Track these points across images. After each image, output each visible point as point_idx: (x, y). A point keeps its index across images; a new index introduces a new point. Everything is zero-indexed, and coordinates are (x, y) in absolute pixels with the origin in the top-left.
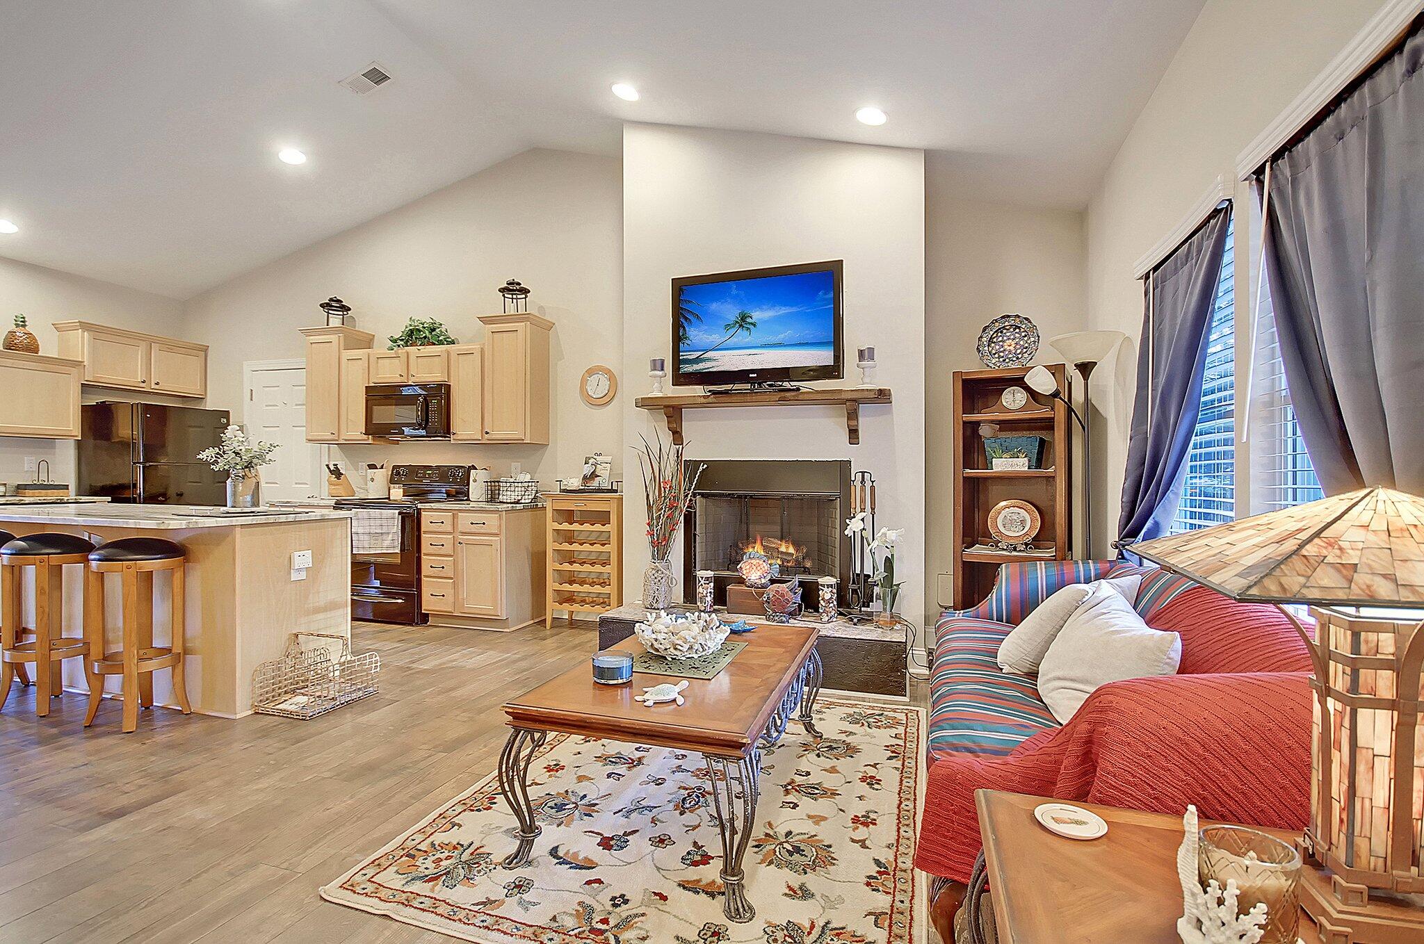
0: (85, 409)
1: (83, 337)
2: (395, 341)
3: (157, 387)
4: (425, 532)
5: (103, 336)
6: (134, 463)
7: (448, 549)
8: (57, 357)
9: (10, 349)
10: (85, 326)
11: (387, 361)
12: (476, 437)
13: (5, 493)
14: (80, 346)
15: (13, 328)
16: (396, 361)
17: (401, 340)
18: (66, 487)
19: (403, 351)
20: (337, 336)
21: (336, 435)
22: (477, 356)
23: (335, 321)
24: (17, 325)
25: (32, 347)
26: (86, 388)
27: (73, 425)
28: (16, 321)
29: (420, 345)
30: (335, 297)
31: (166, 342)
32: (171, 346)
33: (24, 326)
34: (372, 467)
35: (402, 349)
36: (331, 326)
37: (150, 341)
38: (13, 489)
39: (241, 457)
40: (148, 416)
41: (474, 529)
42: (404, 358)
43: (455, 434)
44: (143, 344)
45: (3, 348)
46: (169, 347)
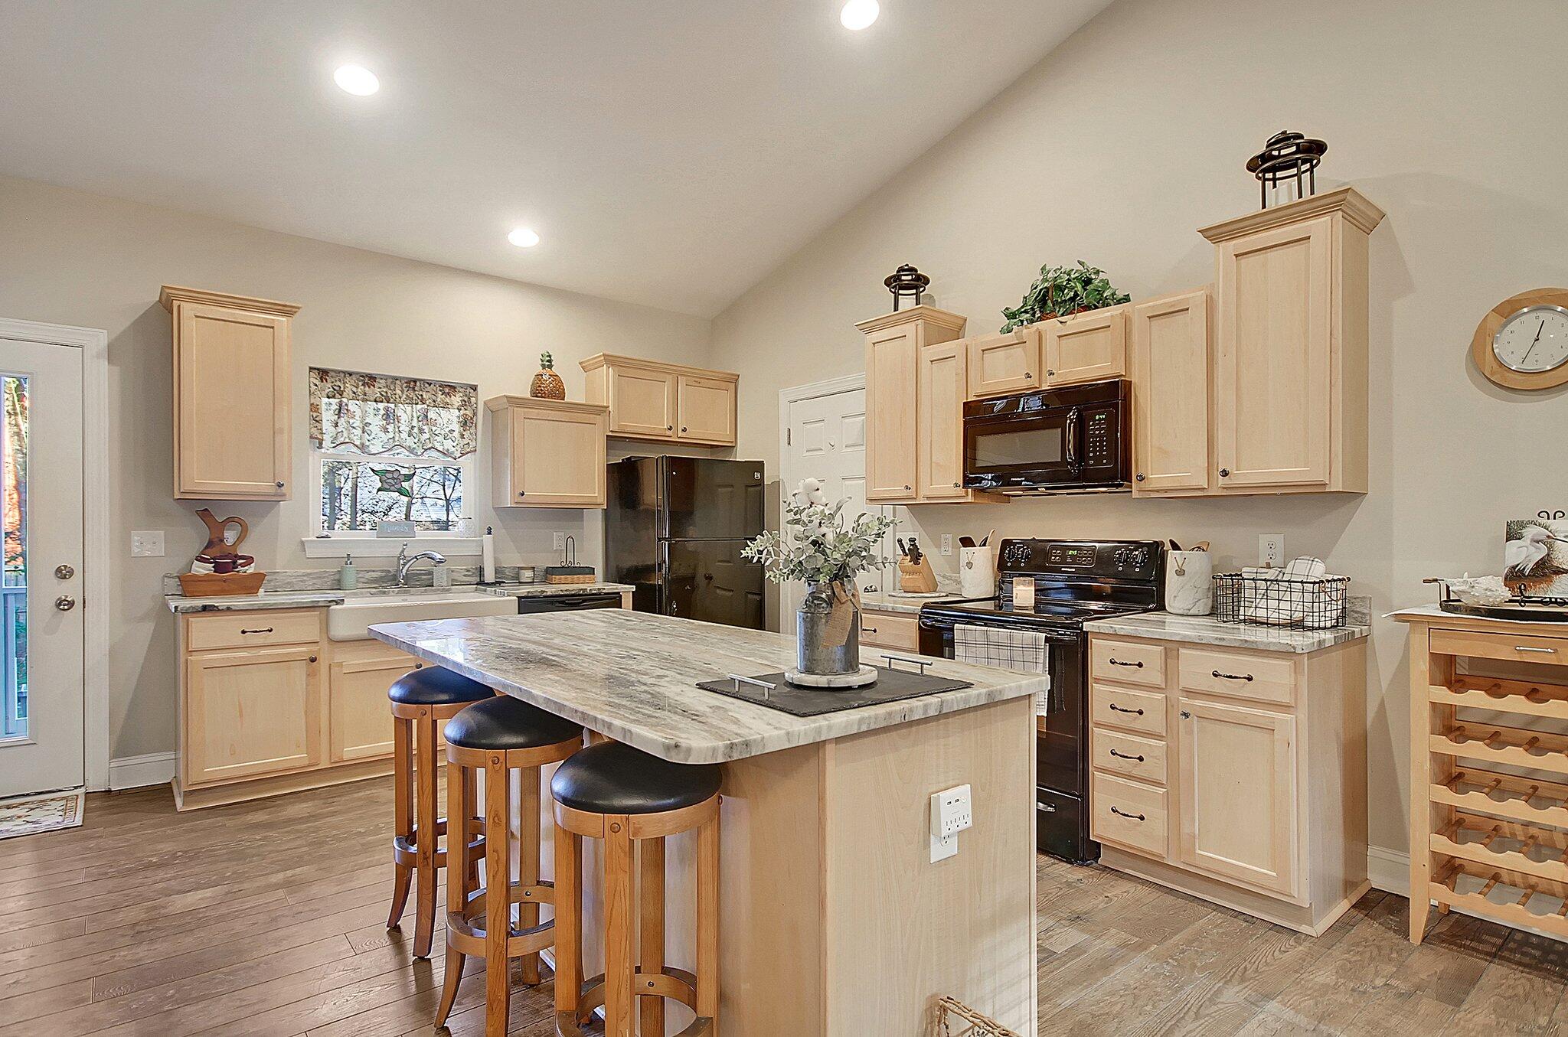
0: (611, 468)
1: (608, 374)
2: (1011, 316)
3: (684, 434)
4: (1097, 680)
5: (631, 372)
6: (659, 540)
7: (1154, 720)
8: (584, 402)
9: (537, 397)
10: (610, 360)
11: (1001, 353)
12: (1194, 483)
13: (533, 579)
14: (603, 388)
15: (540, 370)
16: (1018, 350)
17: (1026, 312)
18: (591, 571)
19: (1029, 331)
20: (913, 324)
21: (913, 489)
22: (1198, 315)
23: (907, 302)
24: (543, 366)
25: (558, 393)
26: (613, 441)
27: (595, 489)
28: (542, 361)
29: (1062, 315)
30: (907, 265)
31: (695, 373)
32: (699, 379)
33: (550, 367)
34: (967, 542)
35: (1026, 327)
36: (901, 309)
37: (677, 373)
38: (542, 573)
39: (823, 553)
40: (674, 473)
41: (1220, 686)
42: (1032, 345)
43: (1144, 479)
44: (669, 379)
45: (529, 396)
46: (696, 380)
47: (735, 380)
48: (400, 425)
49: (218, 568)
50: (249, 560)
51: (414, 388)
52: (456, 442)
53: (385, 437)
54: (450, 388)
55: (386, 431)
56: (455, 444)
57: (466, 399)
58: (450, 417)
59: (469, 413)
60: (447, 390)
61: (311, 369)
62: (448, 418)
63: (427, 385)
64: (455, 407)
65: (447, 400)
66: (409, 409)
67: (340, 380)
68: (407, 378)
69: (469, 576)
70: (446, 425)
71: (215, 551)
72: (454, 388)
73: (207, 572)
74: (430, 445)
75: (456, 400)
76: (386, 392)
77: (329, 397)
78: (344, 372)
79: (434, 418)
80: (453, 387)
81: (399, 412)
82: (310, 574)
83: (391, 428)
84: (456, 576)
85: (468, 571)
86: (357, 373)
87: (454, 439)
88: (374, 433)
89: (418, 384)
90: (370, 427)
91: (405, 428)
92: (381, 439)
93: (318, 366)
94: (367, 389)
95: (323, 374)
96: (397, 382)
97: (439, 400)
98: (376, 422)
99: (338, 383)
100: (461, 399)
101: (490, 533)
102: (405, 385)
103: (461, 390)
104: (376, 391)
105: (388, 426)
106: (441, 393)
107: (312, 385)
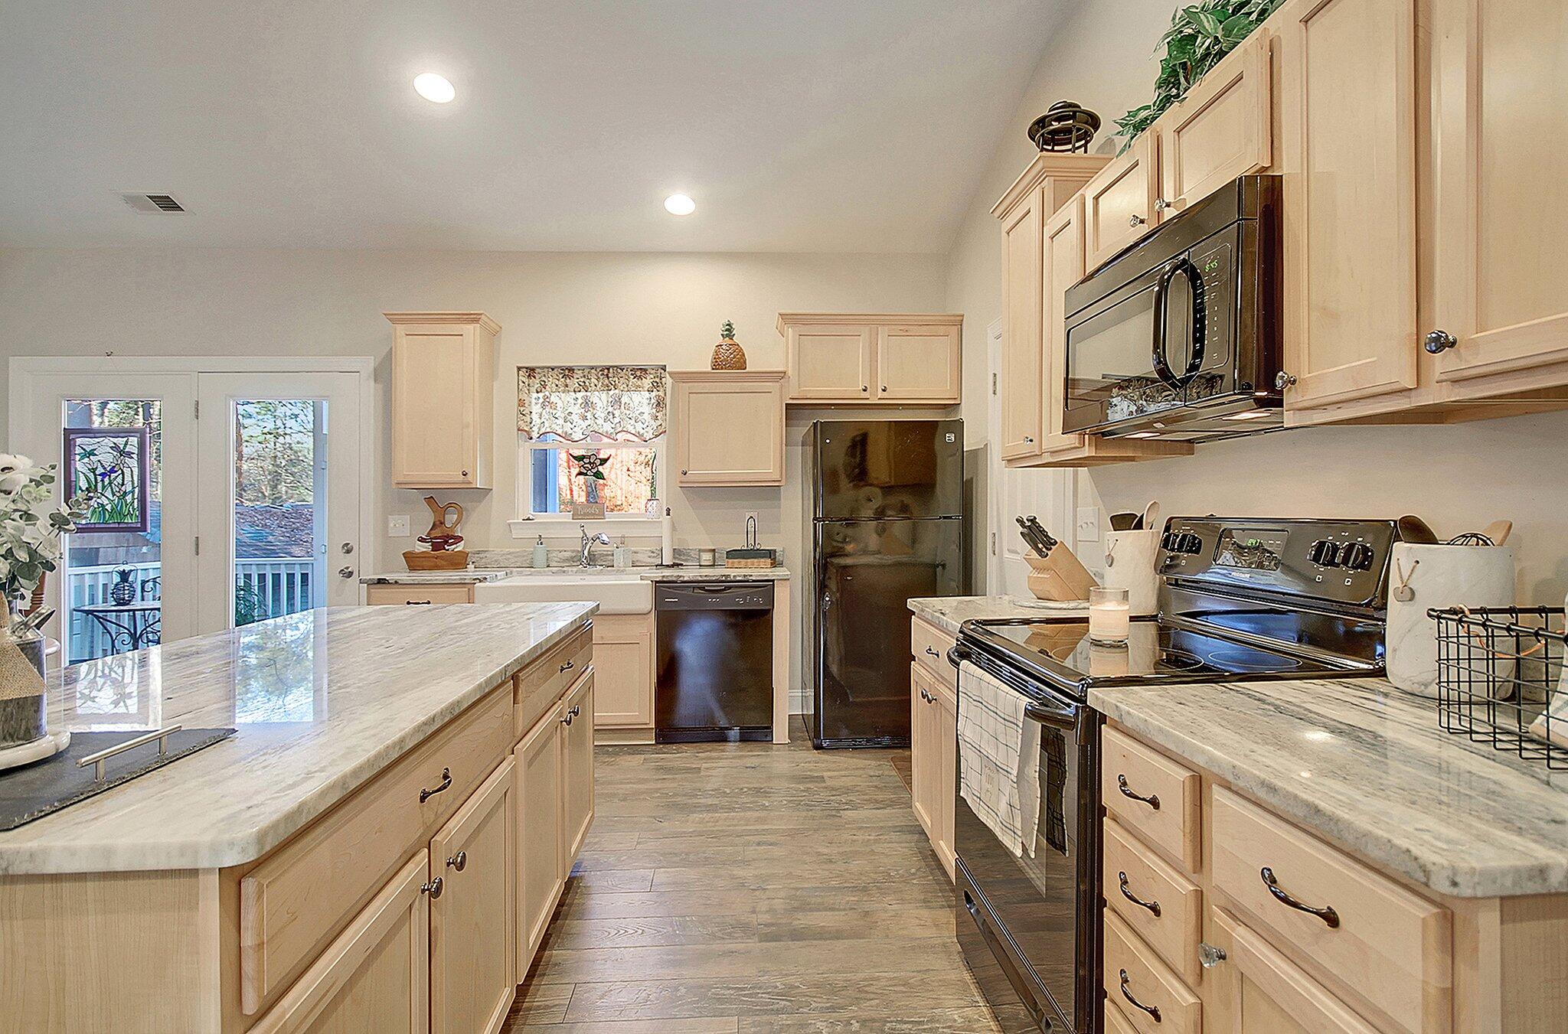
1: (788, 334)
3: (886, 395)
5: (814, 329)
9: (718, 369)
10: (788, 319)
13: (714, 562)
15: (721, 340)
21: (1036, 441)
24: (724, 336)
25: (741, 364)
27: (770, 464)
28: (723, 331)
31: (899, 321)
32: (906, 326)
33: (730, 336)
37: (875, 323)
38: (723, 556)
43: (1295, 381)
44: (865, 332)
45: (709, 369)
46: (902, 328)
47: (959, 322)
48: (595, 412)
49: (436, 547)
50: (460, 539)
51: (607, 375)
52: (647, 424)
53: (584, 425)
54: (640, 372)
55: (585, 418)
56: (644, 426)
57: (658, 380)
58: (640, 399)
59: (661, 394)
60: (638, 373)
61: (519, 369)
62: (640, 401)
63: (619, 371)
64: (646, 389)
65: (639, 383)
66: (604, 395)
67: (545, 376)
68: (601, 366)
69: (654, 557)
70: (637, 408)
71: (437, 533)
72: (646, 370)
73: (425, 550)
74: (620, 429)
75: (647, 382)
76: (584, 382)
77: (537, 392)
78: (548, 368)
79: (628, 403)
80: (644, 370)
81: (595, 400)
82: (513, 553)
83: (589, 415)
84: (640, 557)
85: (653, 552)
86: (558, 367)
87: (643, 421)
88: (575, 421)
89: (611, 370)
90: (573, 416)
91: (601, 414)
92: (581, 427)
93: (527, 365)
94: (568, 381)
95: (531, 371)
96: (593, 371)
97: (631, 384)
98: (577, 410)
99: (543, 379)
100: (652, 380)
101: (668, 514)
102: (601, 373)
103: (652, 372)
104: (573, 383)
105: (586, 414)
106: (632, 377)
107: (520, 382)
